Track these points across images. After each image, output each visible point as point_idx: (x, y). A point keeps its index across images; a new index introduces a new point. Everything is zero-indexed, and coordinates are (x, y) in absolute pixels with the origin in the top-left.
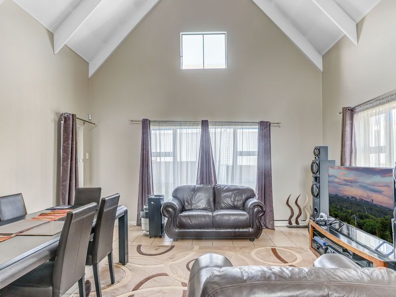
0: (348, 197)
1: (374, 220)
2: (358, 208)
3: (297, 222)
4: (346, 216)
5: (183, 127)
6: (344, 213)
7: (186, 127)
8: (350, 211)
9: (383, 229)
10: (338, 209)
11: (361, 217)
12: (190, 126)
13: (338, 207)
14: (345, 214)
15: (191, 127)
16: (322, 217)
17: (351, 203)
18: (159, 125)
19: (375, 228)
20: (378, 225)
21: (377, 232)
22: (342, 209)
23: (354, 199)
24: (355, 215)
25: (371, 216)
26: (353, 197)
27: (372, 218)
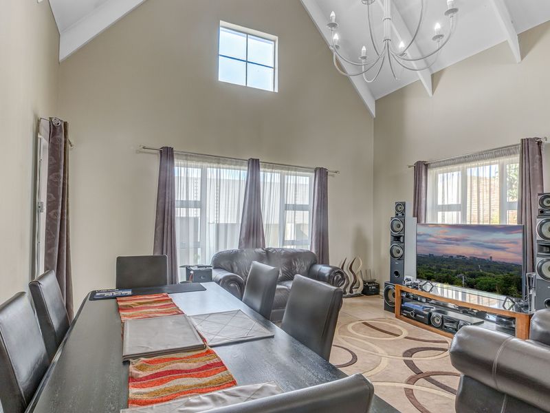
0: (452, 257)
1: (494, 277)
2: (469, 267)
3: (351, 292)
4: (447, 277)
5: (221, 166)
6: (443, 273)
7: (224, 166)
8: (454, 271)
9: (507, 285)
10: (433, 270)
11: (473, 276)
12: (231, 164)
13: (434, 267)
14: (446, 275)
15: (233, 167)
16: (408, 280)
17: (456, 262)
18: (187, 160)
19: (495, 285)
20: (498, 282)
21: (497, 289)
22: (440, 270)
23: (461, 258)
24: (461, 275)
25: (489, 274)
26: (458, 256)
27: (489, 276)
